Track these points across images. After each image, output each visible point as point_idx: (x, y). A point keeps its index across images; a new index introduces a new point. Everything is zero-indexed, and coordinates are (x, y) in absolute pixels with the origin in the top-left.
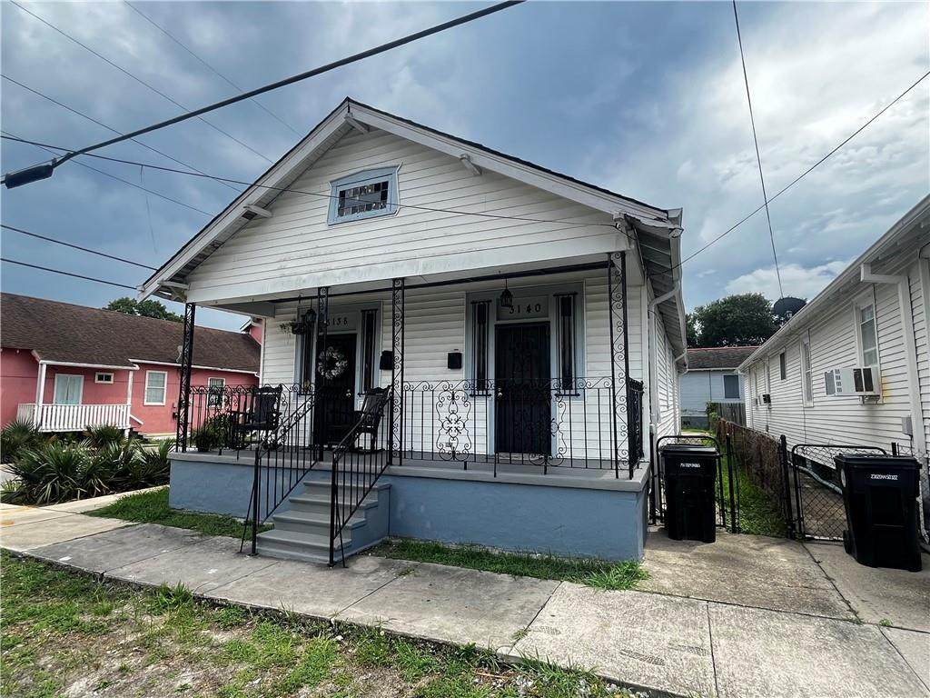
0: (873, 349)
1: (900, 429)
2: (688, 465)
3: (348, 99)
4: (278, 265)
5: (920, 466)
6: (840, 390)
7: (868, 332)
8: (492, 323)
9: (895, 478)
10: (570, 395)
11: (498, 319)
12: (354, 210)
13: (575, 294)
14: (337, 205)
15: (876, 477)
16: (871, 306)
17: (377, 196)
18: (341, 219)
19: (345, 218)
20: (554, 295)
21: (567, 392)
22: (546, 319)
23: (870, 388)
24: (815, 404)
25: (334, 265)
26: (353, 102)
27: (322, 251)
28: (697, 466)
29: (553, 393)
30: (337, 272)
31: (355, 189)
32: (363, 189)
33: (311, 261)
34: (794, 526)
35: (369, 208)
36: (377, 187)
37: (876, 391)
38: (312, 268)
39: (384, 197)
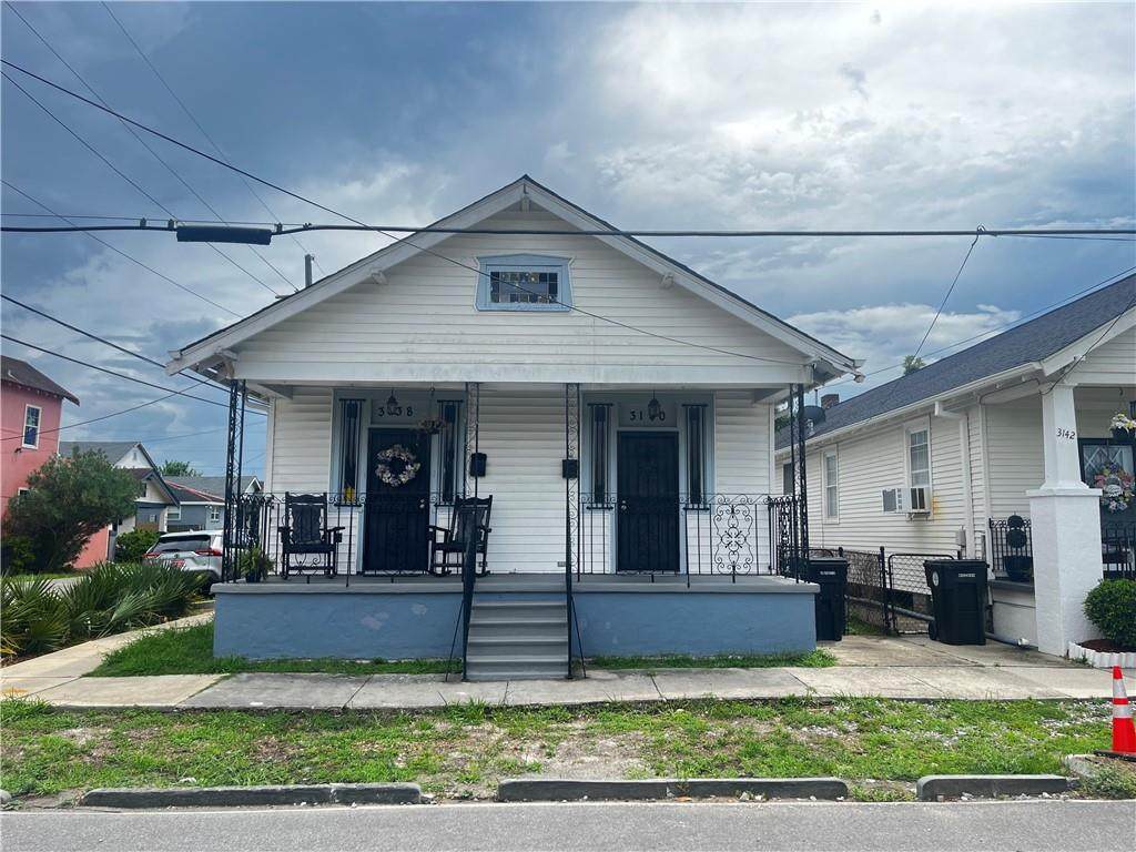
0: (924, 470)
1: (954, 540)
2: (826, 573)
3: (526, 177)
4: (403, 348)
5: (988, 566)
6: (901, 507)
7: (918, 454)
8: (614, 429)
9: (973, 575)
10: (698, 509)
11: (620, 425)
12: (513, 299)
13: (706, 405)
14: (489, 289)
15: (962, 575)
16: (925, 432)
17: (543, 288)
18: (494, 306)
19: (501, 305)
20: (684, 405)
21: (696, 506)
22: (674, 429)
23: (922, 507)
24: (842, 521)
25: (489, 359)
26: (532, 181)
27: (470, 339)
28: (833, 573)
29: (682, 506)
30: (495, 367)
31: (513, 275)
32: (523, 275)
33: (454, 349)
34: (889, 624)
35: (534, 299)
36: (543, 277)
37: (926, 510)
38: (457, 358)
39: (553, 290)
